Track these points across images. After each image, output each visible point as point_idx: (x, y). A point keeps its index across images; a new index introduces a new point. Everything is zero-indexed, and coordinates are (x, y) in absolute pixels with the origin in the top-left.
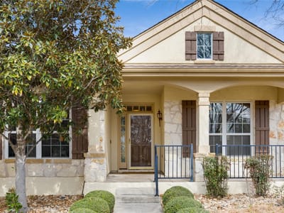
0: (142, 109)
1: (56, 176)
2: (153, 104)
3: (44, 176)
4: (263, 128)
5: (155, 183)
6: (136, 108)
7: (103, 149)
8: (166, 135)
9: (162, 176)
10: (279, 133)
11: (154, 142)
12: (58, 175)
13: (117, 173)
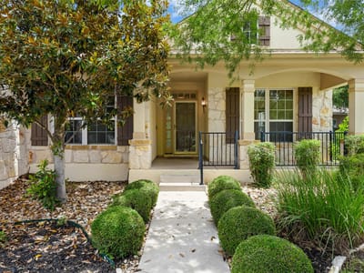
0: (187, 96)
1: (101, 162)
2: (197, 92)
3: (90, 162)
4: (306, 114)
5: (199, 171)
6: (181, 95)
7: (149, 136)
8: (210, 122)
9: (207, 163)
10: (321, 120)
11: (198, 128)
12: (104, 161)
13: (163, 157)
